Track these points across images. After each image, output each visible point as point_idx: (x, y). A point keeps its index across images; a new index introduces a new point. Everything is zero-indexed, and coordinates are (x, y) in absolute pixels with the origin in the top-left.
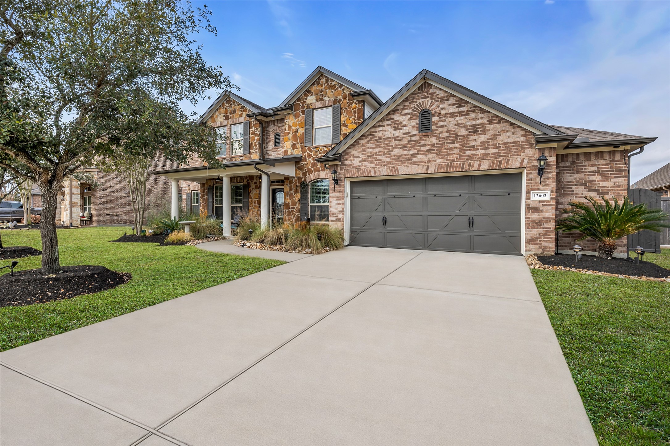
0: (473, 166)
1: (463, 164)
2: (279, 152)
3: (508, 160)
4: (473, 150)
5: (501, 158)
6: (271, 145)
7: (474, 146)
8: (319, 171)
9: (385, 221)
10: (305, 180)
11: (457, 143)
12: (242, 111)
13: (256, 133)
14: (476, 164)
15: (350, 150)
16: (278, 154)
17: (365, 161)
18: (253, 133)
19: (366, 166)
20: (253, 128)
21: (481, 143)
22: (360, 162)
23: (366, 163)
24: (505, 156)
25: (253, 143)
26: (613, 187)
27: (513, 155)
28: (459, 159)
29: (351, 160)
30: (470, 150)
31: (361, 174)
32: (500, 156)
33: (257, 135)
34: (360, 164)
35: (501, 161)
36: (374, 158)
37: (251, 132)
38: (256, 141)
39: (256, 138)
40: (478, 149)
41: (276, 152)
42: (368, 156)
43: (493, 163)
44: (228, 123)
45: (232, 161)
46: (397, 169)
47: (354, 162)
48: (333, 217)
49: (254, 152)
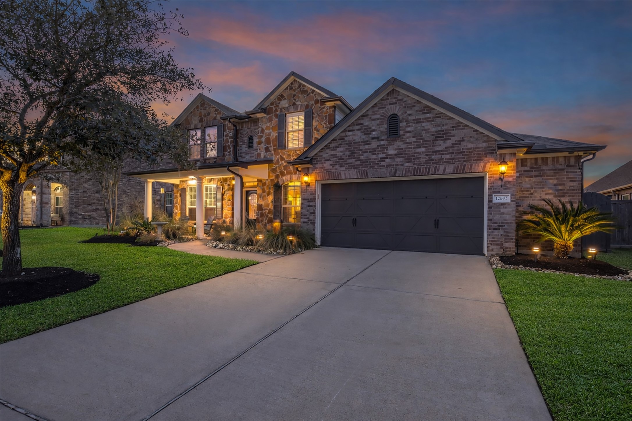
0: (438, 170)
1: (430, 168)
2: (252, 155)
3: (471, 165)
4: (439, 154)
5: (465, 163)
6: (244, 148)
7: (439, 151)
8: (292, 174)
9: (354, 222)
10: (278, 182)
11: (423, 147)
12: (216, 114)
13: (229, 135)
14: (442, 168)
15: (321, 154)
16: (251, 157)
17: (336, 164)
18: (227, 136)
19: (337, 169)
20: (227, 130)
21: (446, 148)
22: (331, 165)
23: (337, 167)
24: (469, 161)
25: (227, 145)
26: (568, 190)
27: (476, 160)
28: (426, 163)
29: (322, 163)
30: (436, 154)
31: (332, 177)
32: (464, 161)
33: (231, 137)
34: (331, 167)
35: (465, 165)
36: (345, 161)
37: (225, 134)
38: (229, 143)
39: (230, 140)
40: (443, 154)
41: (250, 155)
42: (338, 159)
43: (458, 166)
44: (202, 125)
45: (206, 163)
46: (367, 173)
47: (325, 165)
48: (305, 218)
49: (228, 154)
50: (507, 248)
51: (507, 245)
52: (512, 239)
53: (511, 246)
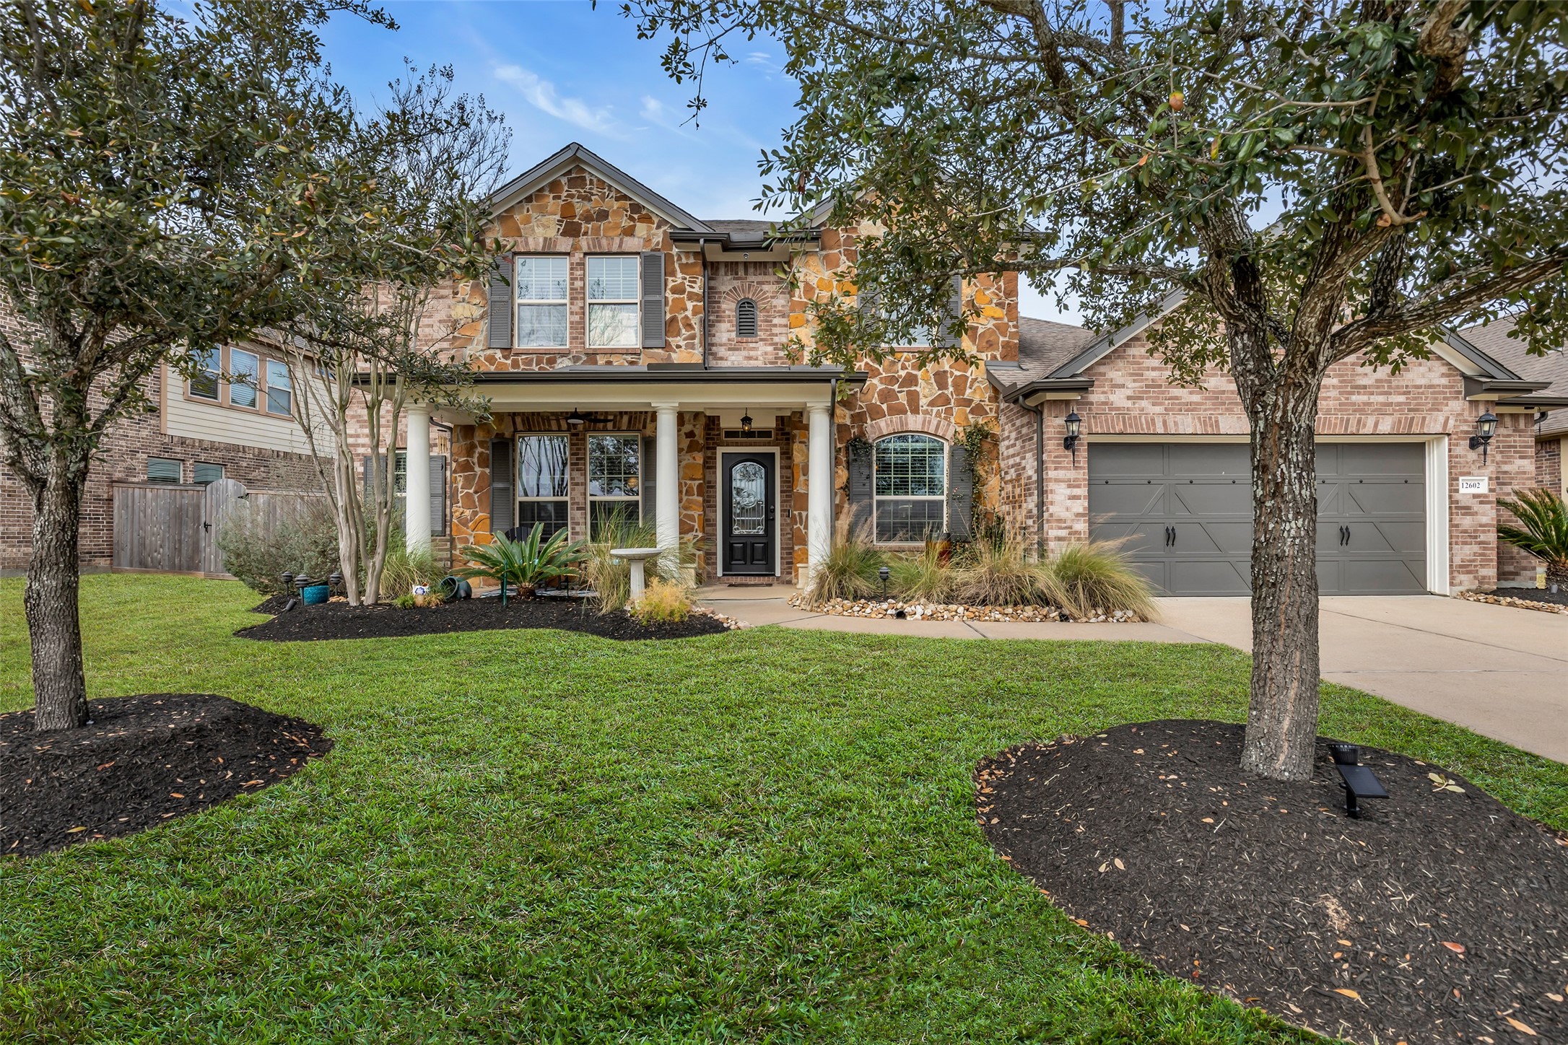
0: (1365, 426)
1: (1348, 420)
2: (752, 353)
3: (1424, 419)
4: (1365, 394)
5: (1411, 415)
6: (725, 332)
7: (1365, 387)
8: (905, 412)
9: (1170, 536)
10: (862, 434)
11: (1336, 376)
12: (631, 219)
13: (688, 289)
14: (1370, 421)
15: (1102, 369)
16: (750, 358)
17: (1141, 398)
18: (679, 290)
19: (1143, 410)
20: (679, 275)
21: (1377, 381)
22: (1129, 398)
23: (1144, 403)
24: (1417, 410)
25: (680, 317)
26: (1517, 473)
27: (1430, 410)
28: (1340, 410)
29: (1104, 393)
30: (1359, 393)
31: (1131, 426)
32: (1410, 410)
33: (692, 296)
34: (1129, 404)
35: (1412, 419)
36: (1163, 392)
37: (670, 284)
38: (689, 313)
39: (690, 305)
40: (1372, 394)
41: (745, 353)
42: (1147, 386)
43: (1400, 422)
44: (576, 248)
45: (596, 363)
46: (1217, 422)
47: (1112, 398)
48: (1060, 528)
49: (682, 343)
50: (1484, 577)
51: (1484, 572)
52: (1491, 560)
53: (1491, 572)
